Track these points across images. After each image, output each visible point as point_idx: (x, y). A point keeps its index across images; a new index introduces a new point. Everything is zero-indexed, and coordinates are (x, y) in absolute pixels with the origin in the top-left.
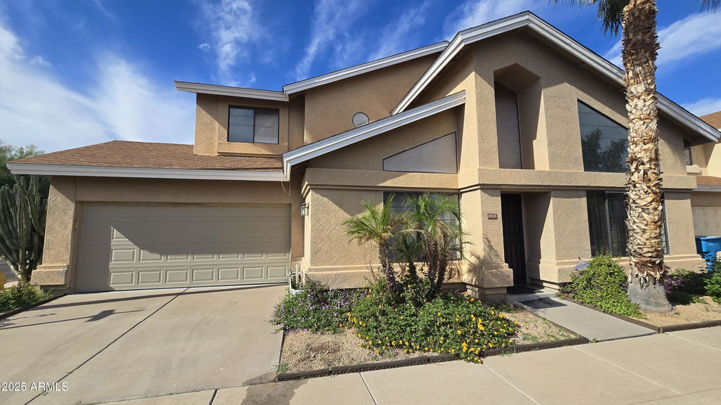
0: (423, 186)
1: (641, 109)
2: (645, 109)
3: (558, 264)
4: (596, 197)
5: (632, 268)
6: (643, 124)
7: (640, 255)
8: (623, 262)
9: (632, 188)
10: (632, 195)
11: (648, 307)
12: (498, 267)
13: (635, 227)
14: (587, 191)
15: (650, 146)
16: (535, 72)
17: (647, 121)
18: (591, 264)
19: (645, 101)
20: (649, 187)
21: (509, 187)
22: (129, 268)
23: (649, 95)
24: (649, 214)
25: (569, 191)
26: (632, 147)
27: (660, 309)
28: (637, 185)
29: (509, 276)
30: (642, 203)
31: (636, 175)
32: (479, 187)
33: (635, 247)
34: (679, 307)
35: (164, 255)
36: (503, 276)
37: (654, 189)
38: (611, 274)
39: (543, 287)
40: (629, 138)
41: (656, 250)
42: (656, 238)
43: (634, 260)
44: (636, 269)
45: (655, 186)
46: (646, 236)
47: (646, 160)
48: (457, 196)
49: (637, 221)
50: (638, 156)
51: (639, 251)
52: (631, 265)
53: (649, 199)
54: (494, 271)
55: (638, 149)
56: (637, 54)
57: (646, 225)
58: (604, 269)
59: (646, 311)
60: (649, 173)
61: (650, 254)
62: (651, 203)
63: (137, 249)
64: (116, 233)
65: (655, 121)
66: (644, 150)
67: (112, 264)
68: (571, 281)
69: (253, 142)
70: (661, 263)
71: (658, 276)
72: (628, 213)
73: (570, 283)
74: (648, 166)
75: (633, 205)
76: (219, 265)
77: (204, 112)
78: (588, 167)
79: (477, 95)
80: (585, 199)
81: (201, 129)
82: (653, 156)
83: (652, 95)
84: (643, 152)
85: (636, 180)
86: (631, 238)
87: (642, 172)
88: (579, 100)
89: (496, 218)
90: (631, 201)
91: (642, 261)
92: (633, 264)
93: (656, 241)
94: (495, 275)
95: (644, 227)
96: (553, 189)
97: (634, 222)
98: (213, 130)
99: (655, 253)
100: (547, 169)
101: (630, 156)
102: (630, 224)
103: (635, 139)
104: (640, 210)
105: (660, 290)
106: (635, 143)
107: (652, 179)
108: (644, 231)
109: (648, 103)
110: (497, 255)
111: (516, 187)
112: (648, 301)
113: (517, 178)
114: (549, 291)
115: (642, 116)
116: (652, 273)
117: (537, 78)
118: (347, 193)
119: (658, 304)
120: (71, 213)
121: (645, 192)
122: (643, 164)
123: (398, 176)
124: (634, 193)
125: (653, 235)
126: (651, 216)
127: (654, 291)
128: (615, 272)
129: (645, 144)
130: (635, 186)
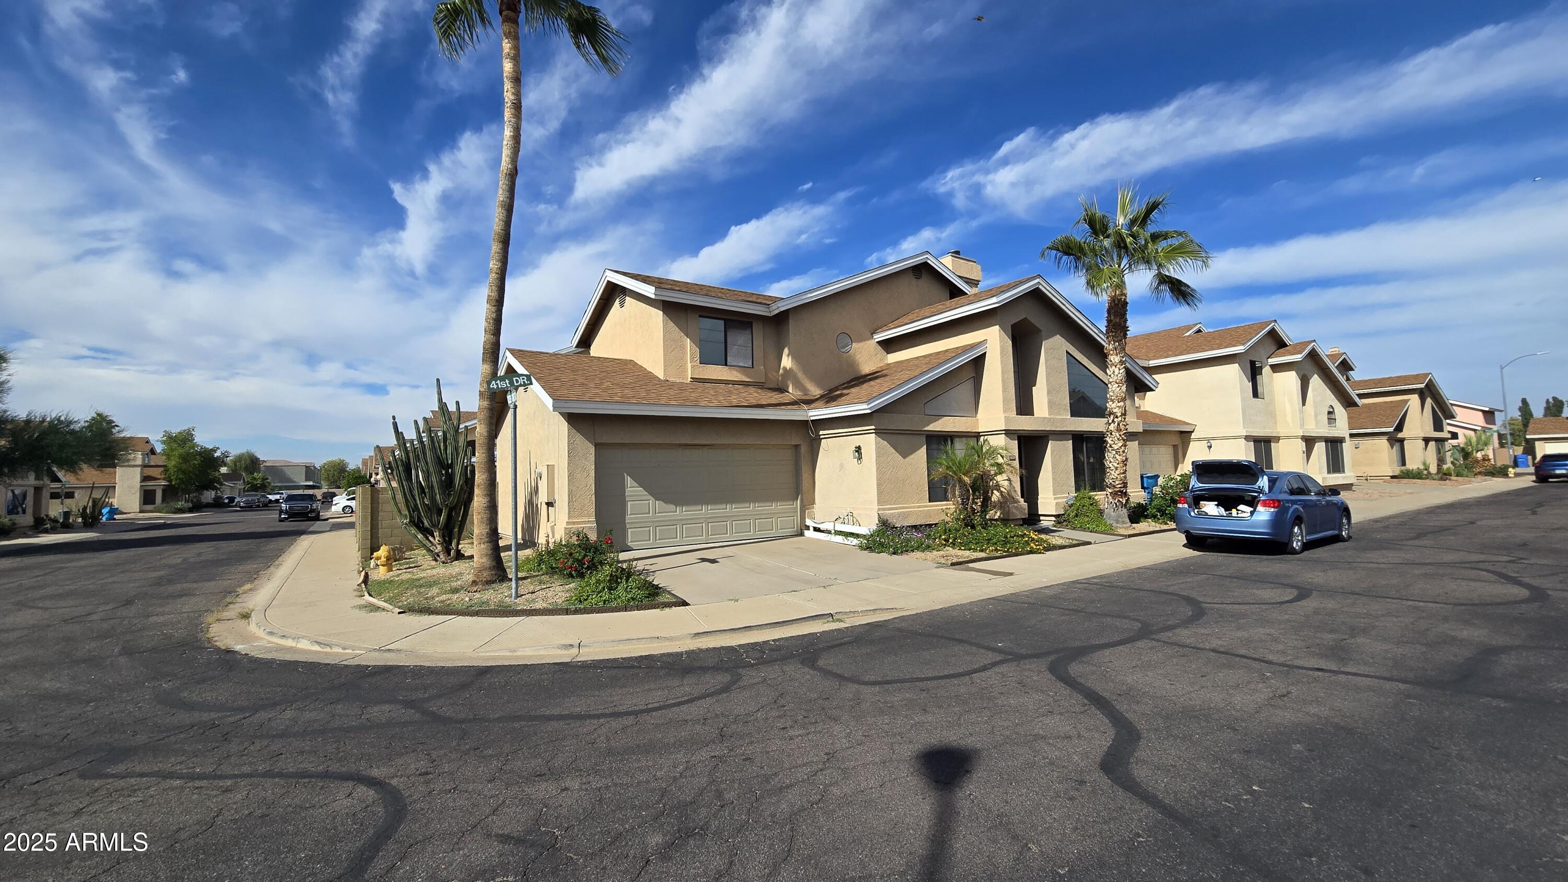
0: (955, 430)
1: (1117, 375)
2: (1119, 375)
3: (1055, 498)
4: (1079, 439)
5: (1108, 498)
6: (1118, 387)
7: (1114, 486)
8: (1099, 496)
9: (1110, 435)
10: (1109, 440)
11: (1118, 525)
12: (1017, 502)
13: (1111, 465)
14: (1073, 435)
15: (1122, 404)
16: (1038, 326)
17: (1120, 385)
18: (1076, 497)
19: (1119, 370)
20: (1120, 435)
21: (1026, 432)
22: (645, 522)
23: (1122, 365)
24: (1120, 455)
25: (1060, 435)
26: (1111, 403)
27: (1124, 525)
28: (1113, 433)
29: (1025, 509)
30: (1116, 447)
31: (1112, 424)
32: (1004, 432)
33: (1111, 481)
34: (1134, 525)
35: (679, 505)
36: (1019, 509)
37: (1123, 436)
38: (1091, 504)
39: (1040, 521)
40: (1108, 396)
41: (1123, 483)
42: (1123, 473)
43: (1110, 491)
44: (1110, 497)
45: (1123, 434)
46: (1118, 472)
47: (1119, 414)
48: (976, 439)
49: (1112, 461)
50: (1115, 411)
51: (1113, 483)
52: (1107, 495)
53: (1120, 444)
54: (1015, 505)
55: (1114, 405)
56: (1116, 332)
57: (1118, 464)
58: (1087, 502)
59: (1117, 527)
60: (1121, 424)
61: (1120, 486)
62: (1121, 447)
63: (652, 500)
64: (629, 481)
65: (1125, 386)
66: (1118, 407)
67: (629, 518)
68: (1063, 513)
69: (726, 365)
70: (1126, 491)
71: (1124, 502)
72: (1106, 455)
73: (1063, 515)
74: (1120, 419)
75: (1110, 449)
76: (733, 516)
77: (672, 324)
78: (1074, 413)
79: (1001, 347)
80: (1071, 442)
81: (669, 346)
82: (1123, 412)
83: (1124, 366)
84: (1117, 408)
85: (1112, 429)
86: (1108, 474)
87: (1116, 424)
88: (1067, 352)
89: (1015, 460)
90: (1108, 445)
91: (1115, 491)
92: (1109, 494)
93: (1124, 475)
94: (1016, 508)
95: (1116, 465)
96: (1050, 434)
97: (1111, 462)
98: (683, 347)
99: (1122, 485)
100: (1047, 416)
101: (1108, 410)
102: (1107, 463)
103: (1113, 398)
104: (1114, 452)
105: (1124, 512)
106: (1113, 401)
107: (1122, 429)
108: (1116, 469)
109: (1121, 371)
110: (1015, 491)
111: (1028, 432)
112: (1118, 520)
113: (1025, 424)
114: (1046, 522)
115: (1117, 381)
116: (1121, 500)
117: (1038, 331)
118: (901, 437)
119: (1123, 522)
120: (592, 458)
121: (1118, 439)
122: (1117, 417)
123: (938, 420)
124: (1111, 439)
125: (1122, 472)
126: (1121, 457)
127: (1122, 513)
128: (1094, 503)
129: (1118, 402)
130: (1111, 434)
